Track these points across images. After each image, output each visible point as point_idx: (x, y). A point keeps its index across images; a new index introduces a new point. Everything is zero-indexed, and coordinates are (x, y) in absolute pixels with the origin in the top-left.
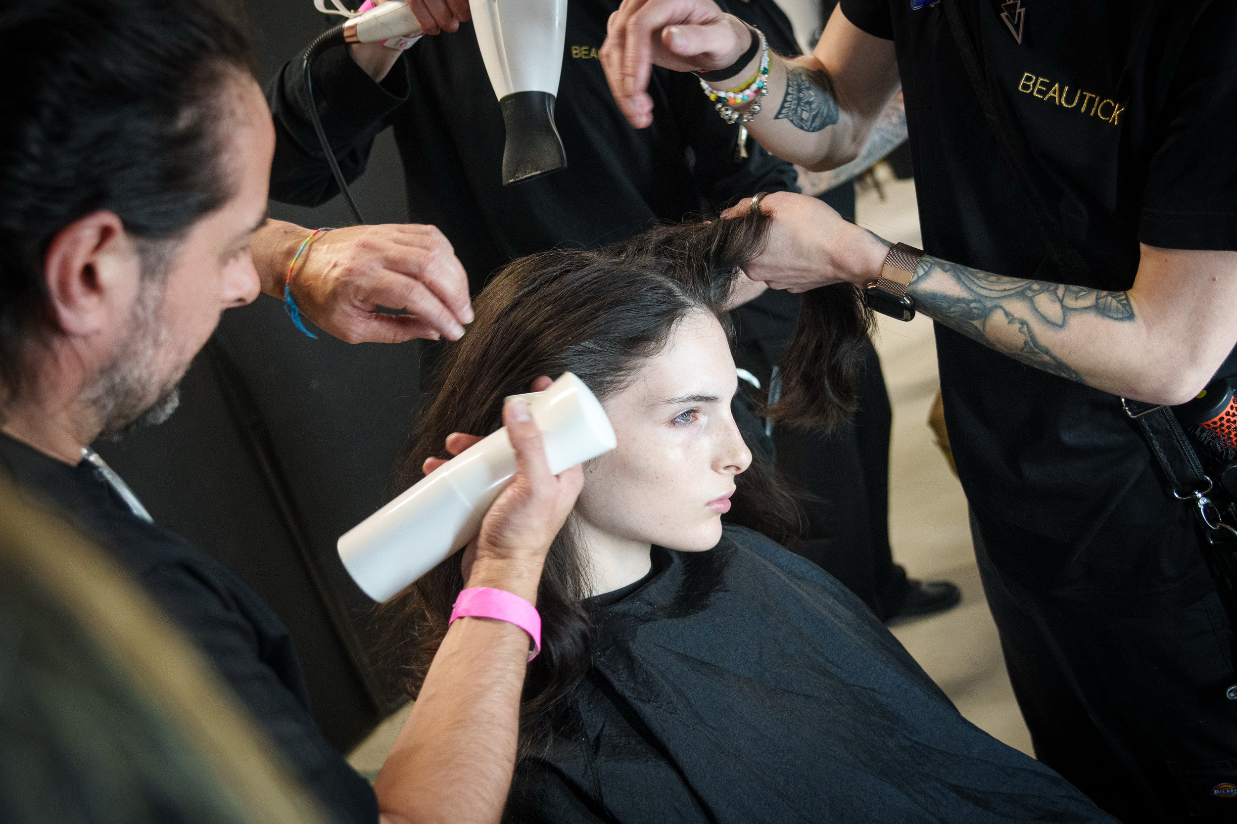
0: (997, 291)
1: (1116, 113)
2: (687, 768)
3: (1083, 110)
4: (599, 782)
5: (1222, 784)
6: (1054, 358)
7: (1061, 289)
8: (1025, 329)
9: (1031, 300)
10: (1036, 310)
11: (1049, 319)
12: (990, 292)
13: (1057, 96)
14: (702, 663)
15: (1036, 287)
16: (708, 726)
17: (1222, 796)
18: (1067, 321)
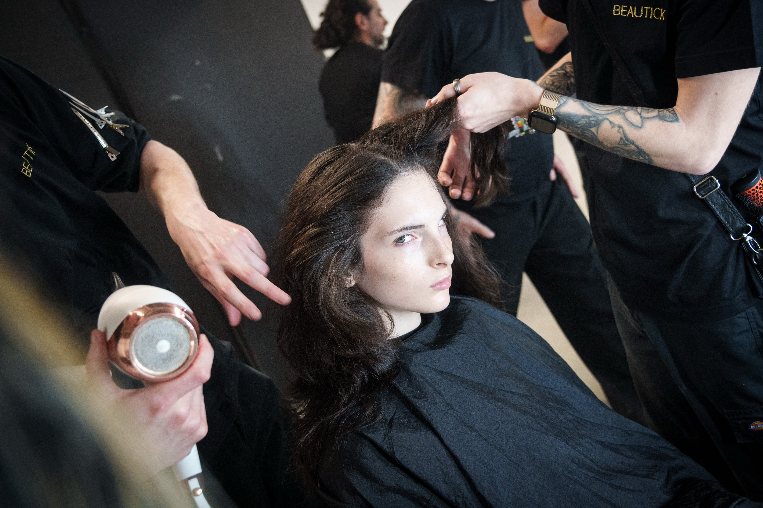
0: (604, 111)
1: (662, 14)
2: (443, 436)
3: (646, 16)
4: (392, 444)
5: (755, 422)
6: (637, 146)
7: (639, 109)
8: (621, 130)
9: (624, 114)
10: (627, 119)
11: (634, 124)
12: (601, 111)
13: (632, 13)
14: (451, 375)
15: (625, 108)
16: (455, 411)
17: (755, 429)
18: (644, 124)
